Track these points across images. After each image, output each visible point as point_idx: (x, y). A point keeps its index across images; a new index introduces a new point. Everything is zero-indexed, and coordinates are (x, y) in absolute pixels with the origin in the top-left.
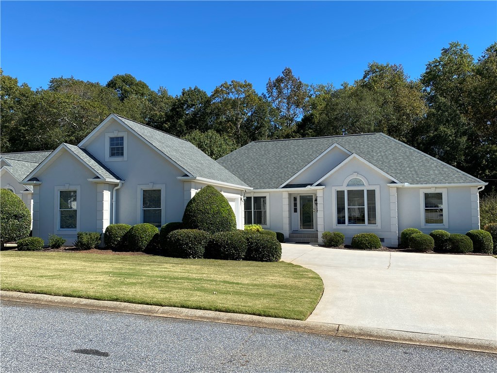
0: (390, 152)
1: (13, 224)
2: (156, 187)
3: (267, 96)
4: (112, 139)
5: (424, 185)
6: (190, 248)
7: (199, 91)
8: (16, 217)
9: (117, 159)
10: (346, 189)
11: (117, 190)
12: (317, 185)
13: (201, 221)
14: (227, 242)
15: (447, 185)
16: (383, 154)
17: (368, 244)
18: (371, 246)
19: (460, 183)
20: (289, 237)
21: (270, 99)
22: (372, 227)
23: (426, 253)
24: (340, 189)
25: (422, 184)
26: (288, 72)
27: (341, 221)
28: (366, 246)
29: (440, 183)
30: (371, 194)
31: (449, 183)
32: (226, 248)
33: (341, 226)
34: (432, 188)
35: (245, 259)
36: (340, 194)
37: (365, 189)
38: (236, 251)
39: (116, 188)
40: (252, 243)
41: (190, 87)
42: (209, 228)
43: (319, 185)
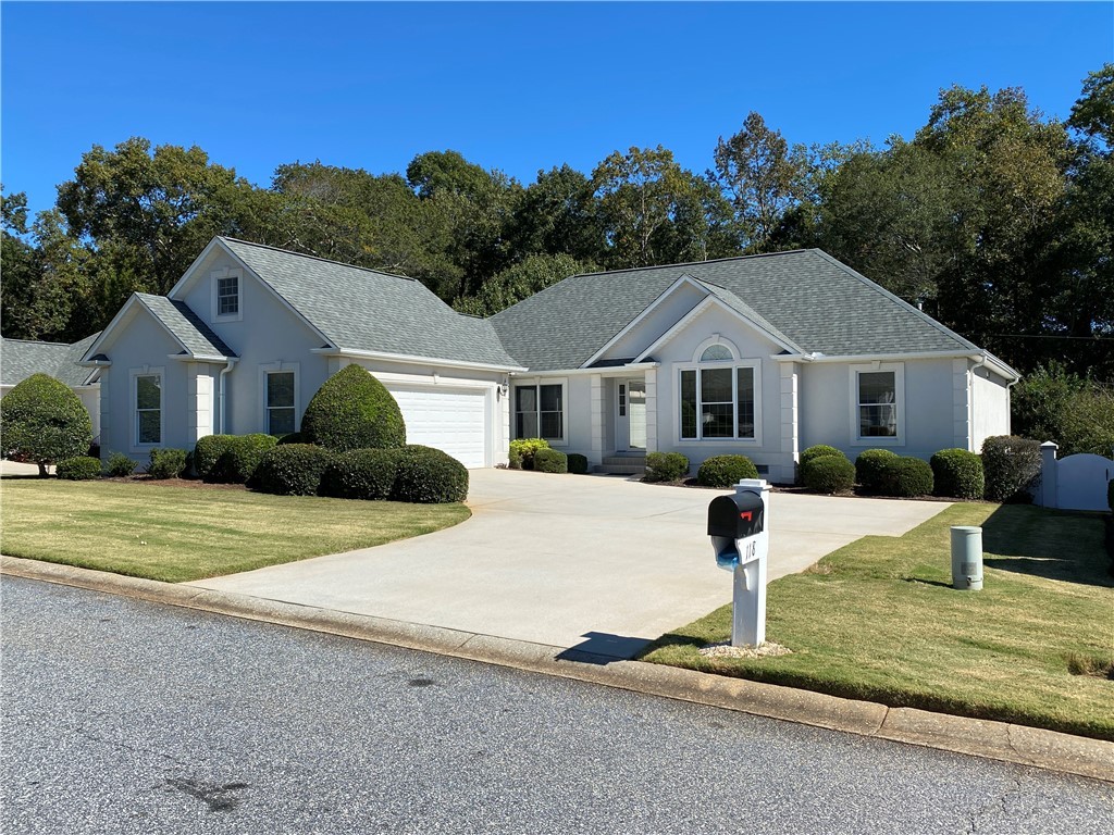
0: (816, 290)
1: (49, 435)
2: (287, 369)
3: (718, 175)
4: (222, 283)
5: (854, 357)
6: (290, 477)
7: (570, 173)
8: (57, 422)
9: (228, 318)
10: (698, 367)
11: (228, 375)
12: (643, 361)
13: (323, 430)
14: (354, 466)
15: (901, 355)
16: (801, 293)
17: (723, 475)
18: (728, 481)
19: (928, 350)
20: (603, 463)
21: (723, 182)
22: (745, 442)
23: (832, 495)
24: (687, 367)
25: (850, 354)
26: (754, 122)
27: (688, 430)
28: (719, 479)
29: (888, 352)
30: (746, 375)
31: (905, 351)
32: (350, 477)
33: (689, 441)
34: (873, 363)
35: (391, 498)
36: (687, 378)
37: (734, 366)
38: (370, 483)
39: (225, 370)
40: (403, 470)
41: (554, 167)
42: (334, 442)
43: (648, 360)
